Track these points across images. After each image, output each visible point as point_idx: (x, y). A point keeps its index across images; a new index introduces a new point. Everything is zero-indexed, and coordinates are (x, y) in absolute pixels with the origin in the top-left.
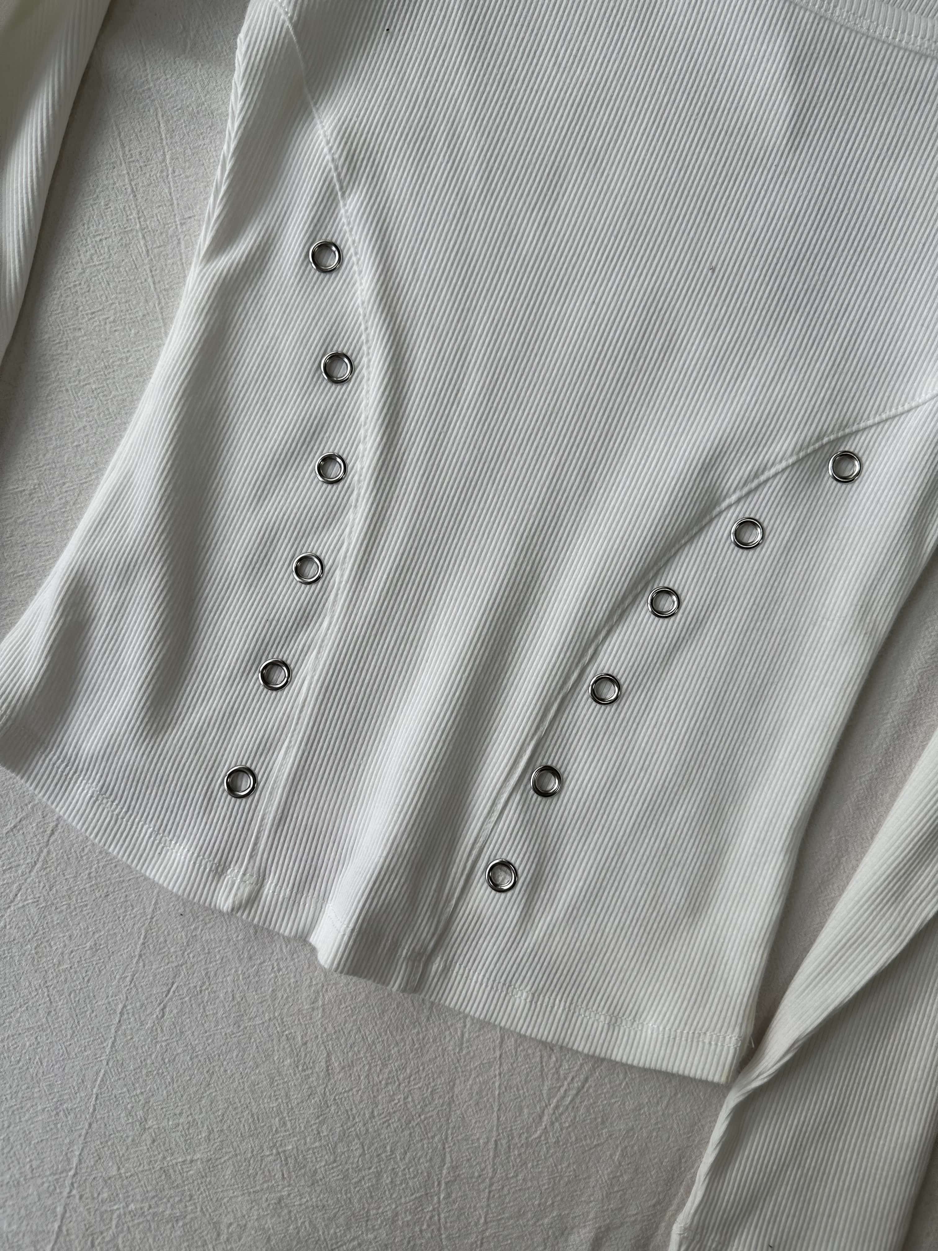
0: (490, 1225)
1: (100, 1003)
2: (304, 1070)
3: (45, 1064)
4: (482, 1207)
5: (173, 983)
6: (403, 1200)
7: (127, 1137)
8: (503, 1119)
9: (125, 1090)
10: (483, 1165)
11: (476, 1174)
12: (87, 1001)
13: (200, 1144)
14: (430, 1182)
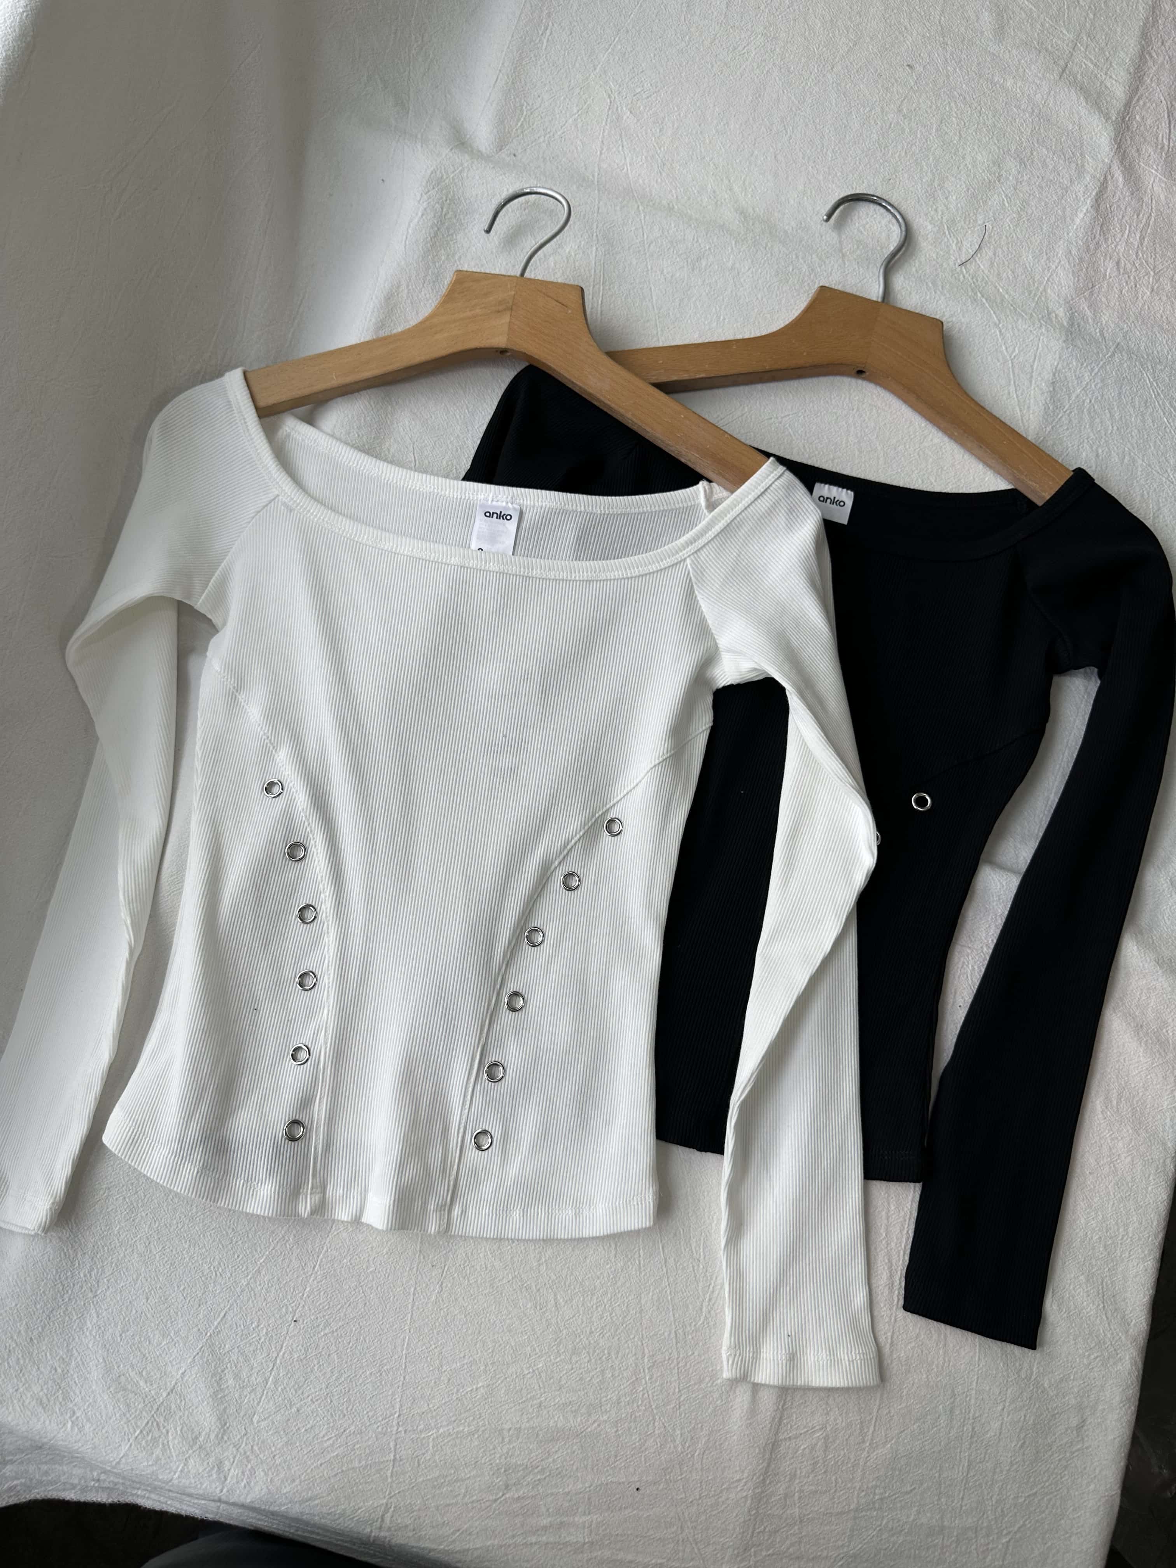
0: (683, 1392)
1: (398, 1290)
2: (541, 1309)
3: (367, 1341)
4: (675, 1381)
5: (445, 1266)
6: (622, 1387)
7: (431, 1380)
8: (677, 1315)
9: (424, 1347)
10: (670, 1351)
11: (667, 1358)
12: (390, 1291)
13: (480, 1376)
14: (638, 1370)
